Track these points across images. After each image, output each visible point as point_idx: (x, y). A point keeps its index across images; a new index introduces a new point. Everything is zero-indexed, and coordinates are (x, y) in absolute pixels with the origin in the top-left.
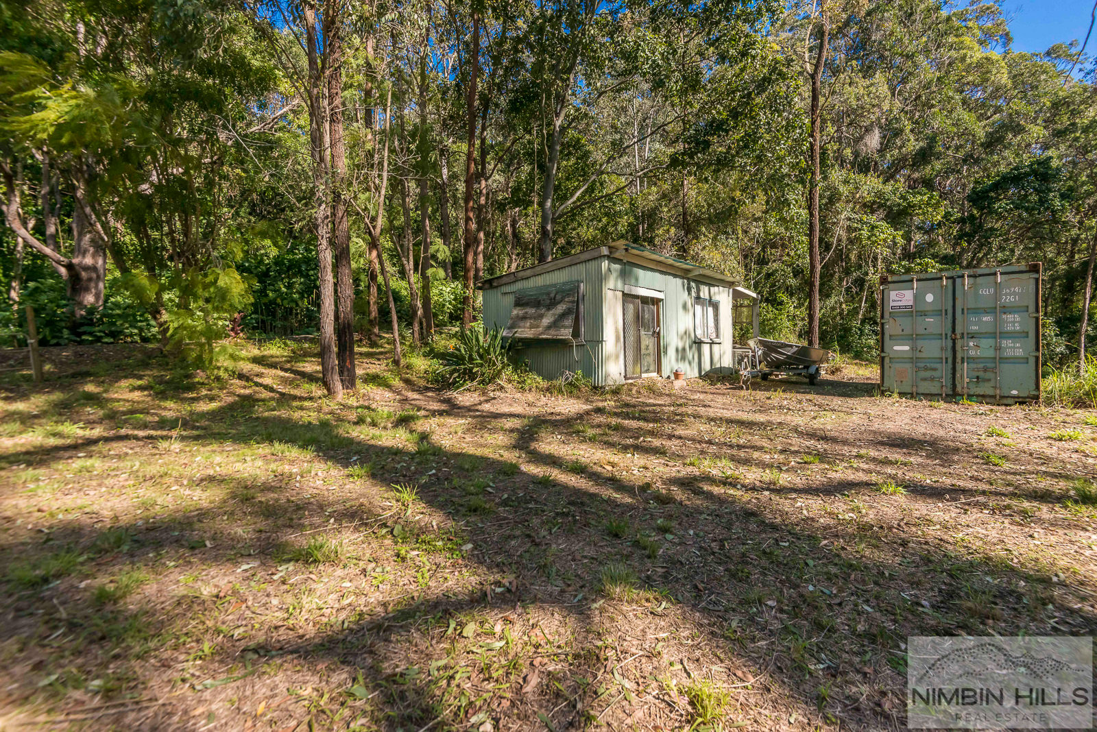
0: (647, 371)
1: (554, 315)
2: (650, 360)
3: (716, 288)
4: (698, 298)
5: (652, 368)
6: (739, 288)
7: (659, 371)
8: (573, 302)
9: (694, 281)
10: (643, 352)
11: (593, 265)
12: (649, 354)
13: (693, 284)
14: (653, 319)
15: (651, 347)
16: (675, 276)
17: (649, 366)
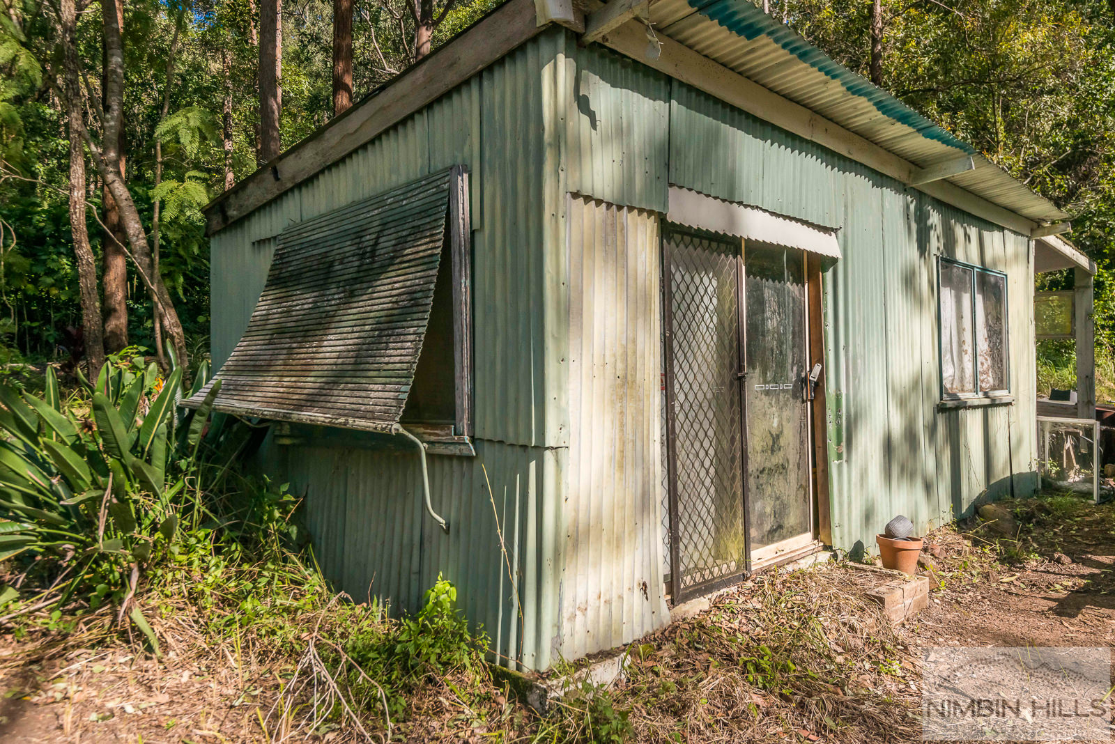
0: (777, 532)
1: (362, 321)
2: (789, 488)
3: (997, 235)
4: (947, 261)
5: (792, 520)
6: (1052, 240)
7: (820, 523)
8: (427, 262)
9: (940, 204)
10: (756, 461)
11: (505, 85)
12: (782, 468)
13: (935, 218)
14: (797, 334)
15: (789, 438)
16: (880, 179)
17: (780, 512)
